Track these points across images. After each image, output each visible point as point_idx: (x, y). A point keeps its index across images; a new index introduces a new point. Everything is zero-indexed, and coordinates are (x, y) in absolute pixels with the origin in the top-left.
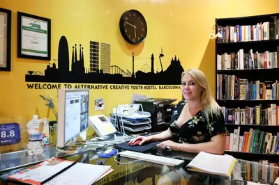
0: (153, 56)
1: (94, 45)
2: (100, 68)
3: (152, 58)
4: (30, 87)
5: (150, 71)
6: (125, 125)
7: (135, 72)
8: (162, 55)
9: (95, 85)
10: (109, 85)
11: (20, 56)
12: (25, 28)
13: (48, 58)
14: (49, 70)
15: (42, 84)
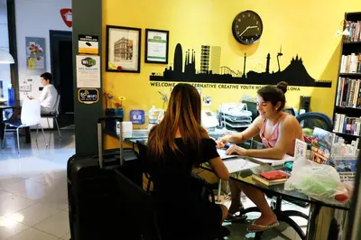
0: (269, 55)
1: (205, 49)
2: (209, 69)
3: (268, 58)
4: (152, 84)
5: (264, 71)
6: (227, 121)
7: (246, 72)
8: (280, 54)
9: (204, 84)
10: (217, 84)
11: (146, 61)
12: (150, 40)
13: (166, 63)
14: (166, 72)
15: (161, 82)
